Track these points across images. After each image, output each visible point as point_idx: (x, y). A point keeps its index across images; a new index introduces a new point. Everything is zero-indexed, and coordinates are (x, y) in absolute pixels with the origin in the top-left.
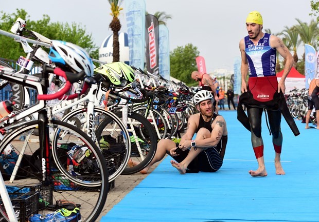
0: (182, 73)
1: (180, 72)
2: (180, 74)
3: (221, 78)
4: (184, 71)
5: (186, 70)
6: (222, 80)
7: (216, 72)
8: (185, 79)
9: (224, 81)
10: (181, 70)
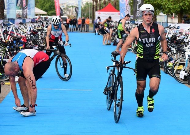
0: (46, 4)
1: (45, 4)
2: (45, 5)
3: (71, 7)
4: (47, 3)
5: (48, 2)
6: (72, 8)
7: (68, 2)
8: (48, 8)
9: (73, 8)
10: (46, 2)
